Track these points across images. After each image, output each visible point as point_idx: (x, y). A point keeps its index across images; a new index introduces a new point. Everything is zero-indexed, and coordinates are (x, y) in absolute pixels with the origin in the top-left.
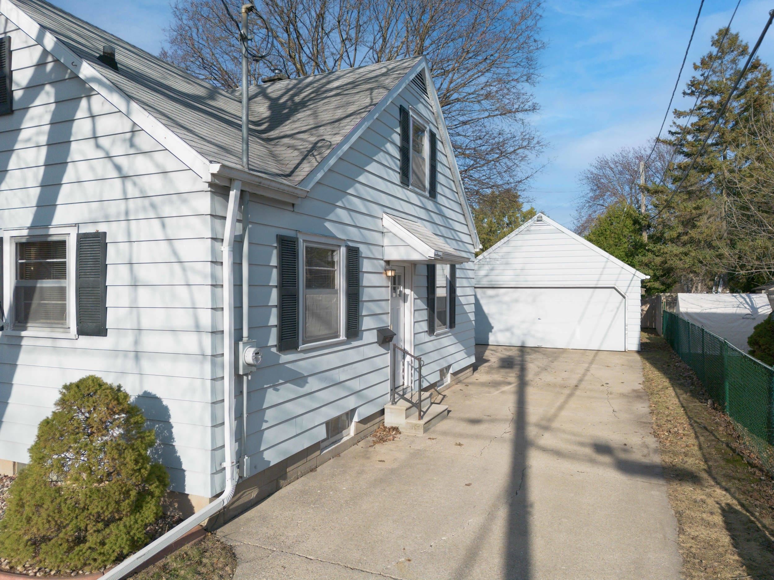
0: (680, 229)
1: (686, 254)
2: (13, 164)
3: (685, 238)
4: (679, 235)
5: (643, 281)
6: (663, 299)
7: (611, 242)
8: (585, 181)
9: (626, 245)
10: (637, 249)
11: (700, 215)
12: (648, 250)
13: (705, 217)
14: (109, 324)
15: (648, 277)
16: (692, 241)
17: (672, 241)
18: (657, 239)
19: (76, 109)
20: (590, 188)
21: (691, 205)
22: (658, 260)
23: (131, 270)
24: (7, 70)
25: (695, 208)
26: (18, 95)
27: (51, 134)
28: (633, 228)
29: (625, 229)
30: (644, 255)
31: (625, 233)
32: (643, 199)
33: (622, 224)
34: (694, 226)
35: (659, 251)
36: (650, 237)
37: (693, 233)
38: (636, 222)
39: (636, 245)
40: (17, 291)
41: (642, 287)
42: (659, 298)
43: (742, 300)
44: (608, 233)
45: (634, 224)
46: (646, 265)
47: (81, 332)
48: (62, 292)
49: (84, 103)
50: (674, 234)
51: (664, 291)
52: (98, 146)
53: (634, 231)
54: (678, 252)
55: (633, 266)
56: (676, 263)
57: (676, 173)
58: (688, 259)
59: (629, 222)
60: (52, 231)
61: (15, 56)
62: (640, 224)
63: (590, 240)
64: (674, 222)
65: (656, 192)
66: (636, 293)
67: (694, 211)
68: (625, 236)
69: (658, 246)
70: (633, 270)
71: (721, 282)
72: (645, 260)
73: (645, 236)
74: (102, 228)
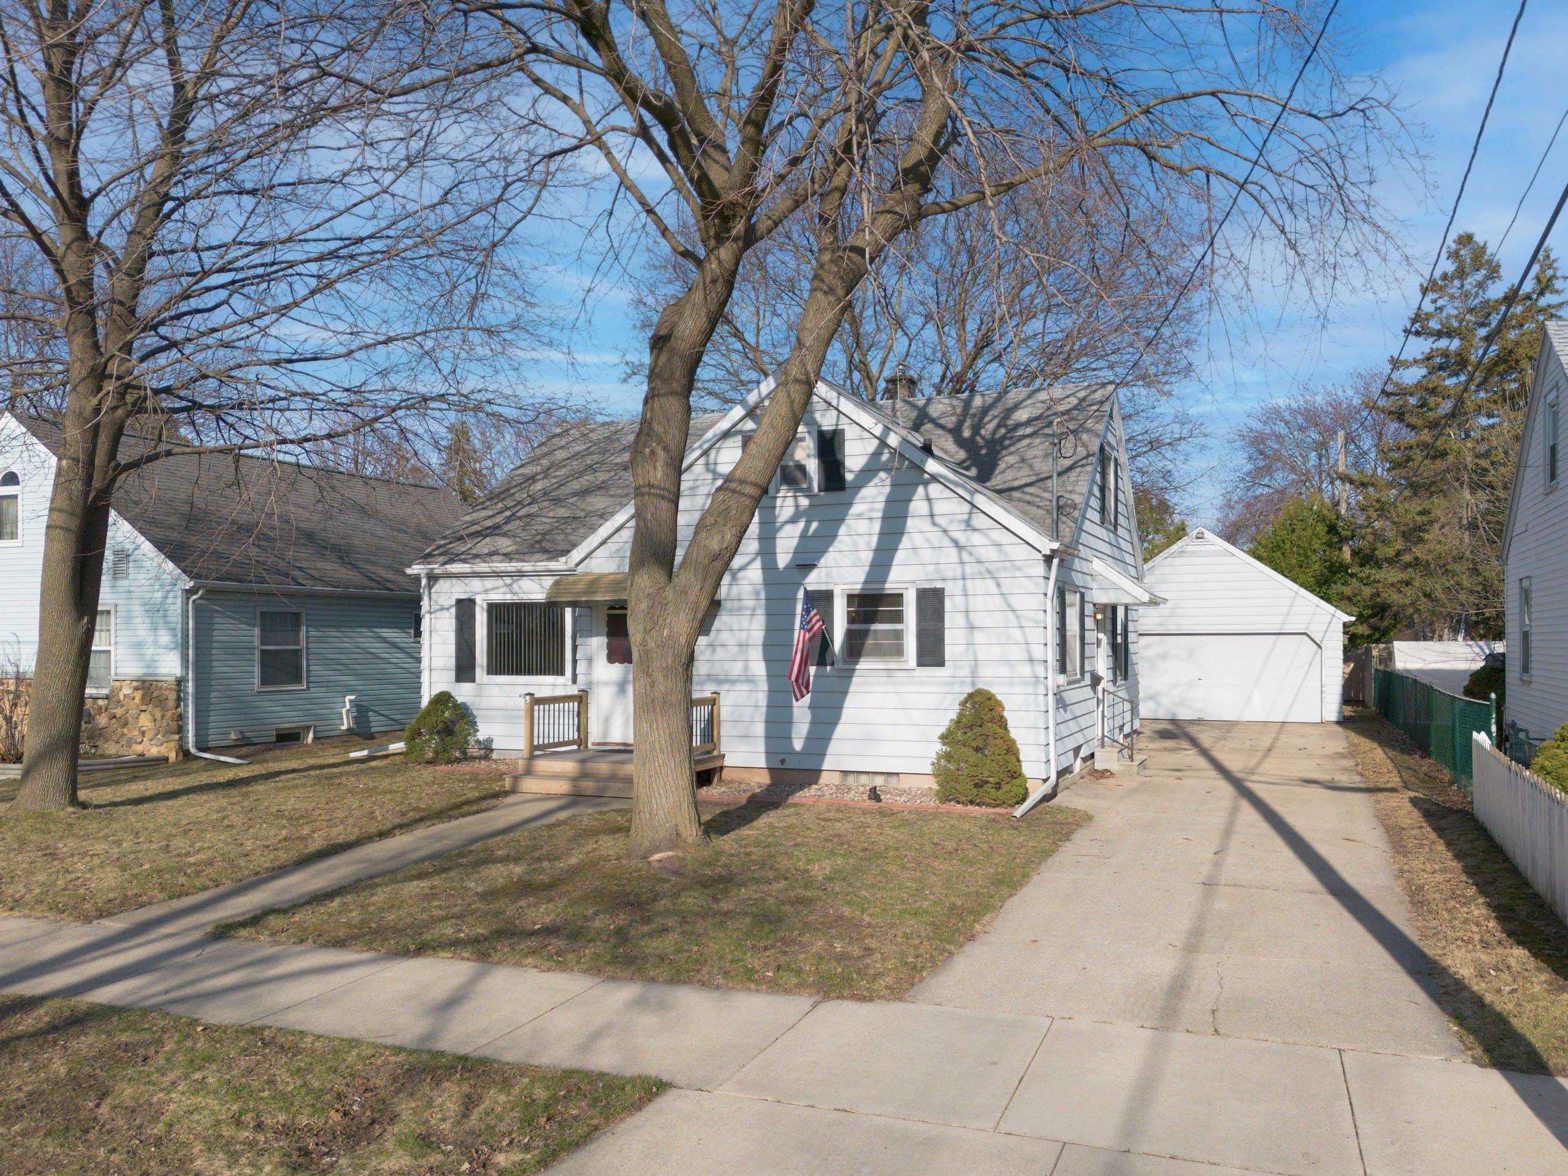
0: (1399, 545)
1: (1407, 583)
2: (843, 530)
3: (1407, 558)
4: (1398, 554)
5: (1345, 625)
6: (1375, 653)
7: (1294, 561)
8: (1238, 444)
9: (1316, 567)
10: (1334, 573)
11: (1431, 523)
12: (1352, 575)
13: (1437, 526)
14: (947, 657)
15: (1353, 619)
16: (1416, 563)
17: (1391, 561)
18: (1366, 558)
19: (914, 492)
20: (1246, 455)
21: (1415, 506)
22: (1367, 591)
23: (967, 617)
24: (839, 456)
25: (1420, 513)
26: (849, 477)
27: (885, 511)
28: (1327, 537)
29: (1315, 540)
30: (1345, 584)
31: (1316, 546)
32: (1343, 491)
33: (1309, 533)
34: (1421, 540)
35: (1368, 577)
36: (1354, 554)
37: (1419, 551)
38: (1332, 529)
39: (1332, 565)
40: (850, 635)
41: (1345, 633)
42: (1368, 651)
43: (1477, 650)
44: (1288, 545)
45: (1328, 532)
46: (1349, 599)
47: (920, 664)
48: (898, 635)
49: (921, 490)
50: (1390, 552)
51: (1377, 641)
52: (934, 524)
53: (1330, 544)
54: (1395, 580)
55: (1327, 599)
56: (1394, 597)
57: (1396, 455)
58: (1408, 591)
59: (1321, 529)
60: (887, 586)
61: (847, 444)
62: (1337, 533)
63: (1260, 558)
64: (1390, 533)
65: (1364, 485)
66: (1336, 643)
67: (1418, 518)
68: (1315, 551)
69: (1367, 570)
70: (1330, 608)
71: (1463, 626)
72: (1347, 590)
73: (1347, 554)
74: (939, 585)
